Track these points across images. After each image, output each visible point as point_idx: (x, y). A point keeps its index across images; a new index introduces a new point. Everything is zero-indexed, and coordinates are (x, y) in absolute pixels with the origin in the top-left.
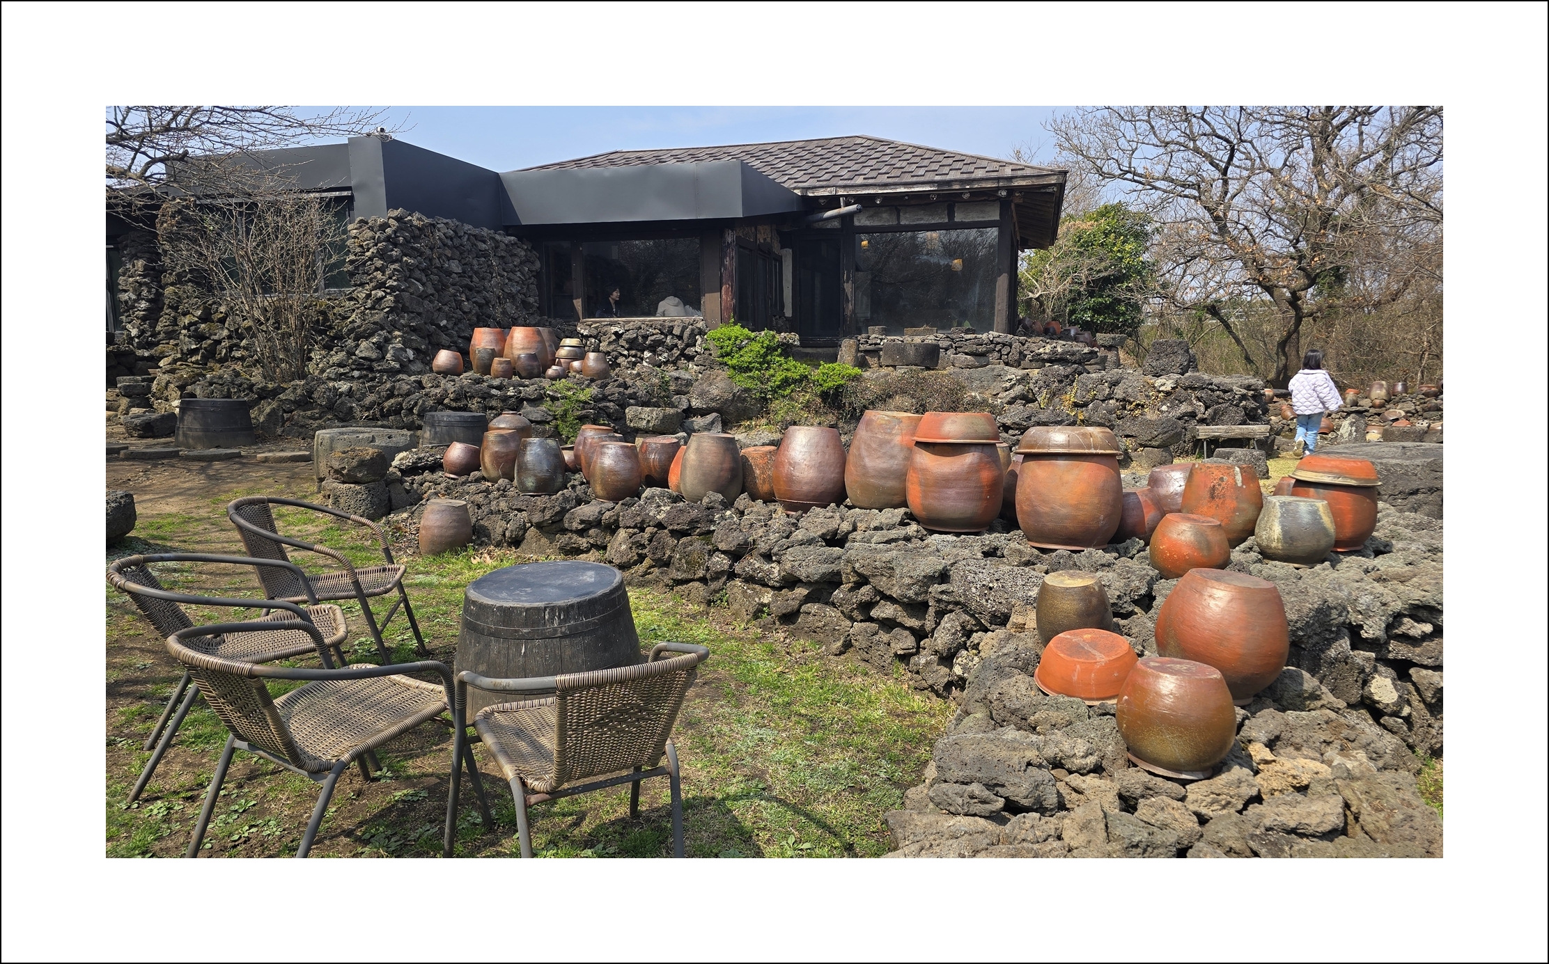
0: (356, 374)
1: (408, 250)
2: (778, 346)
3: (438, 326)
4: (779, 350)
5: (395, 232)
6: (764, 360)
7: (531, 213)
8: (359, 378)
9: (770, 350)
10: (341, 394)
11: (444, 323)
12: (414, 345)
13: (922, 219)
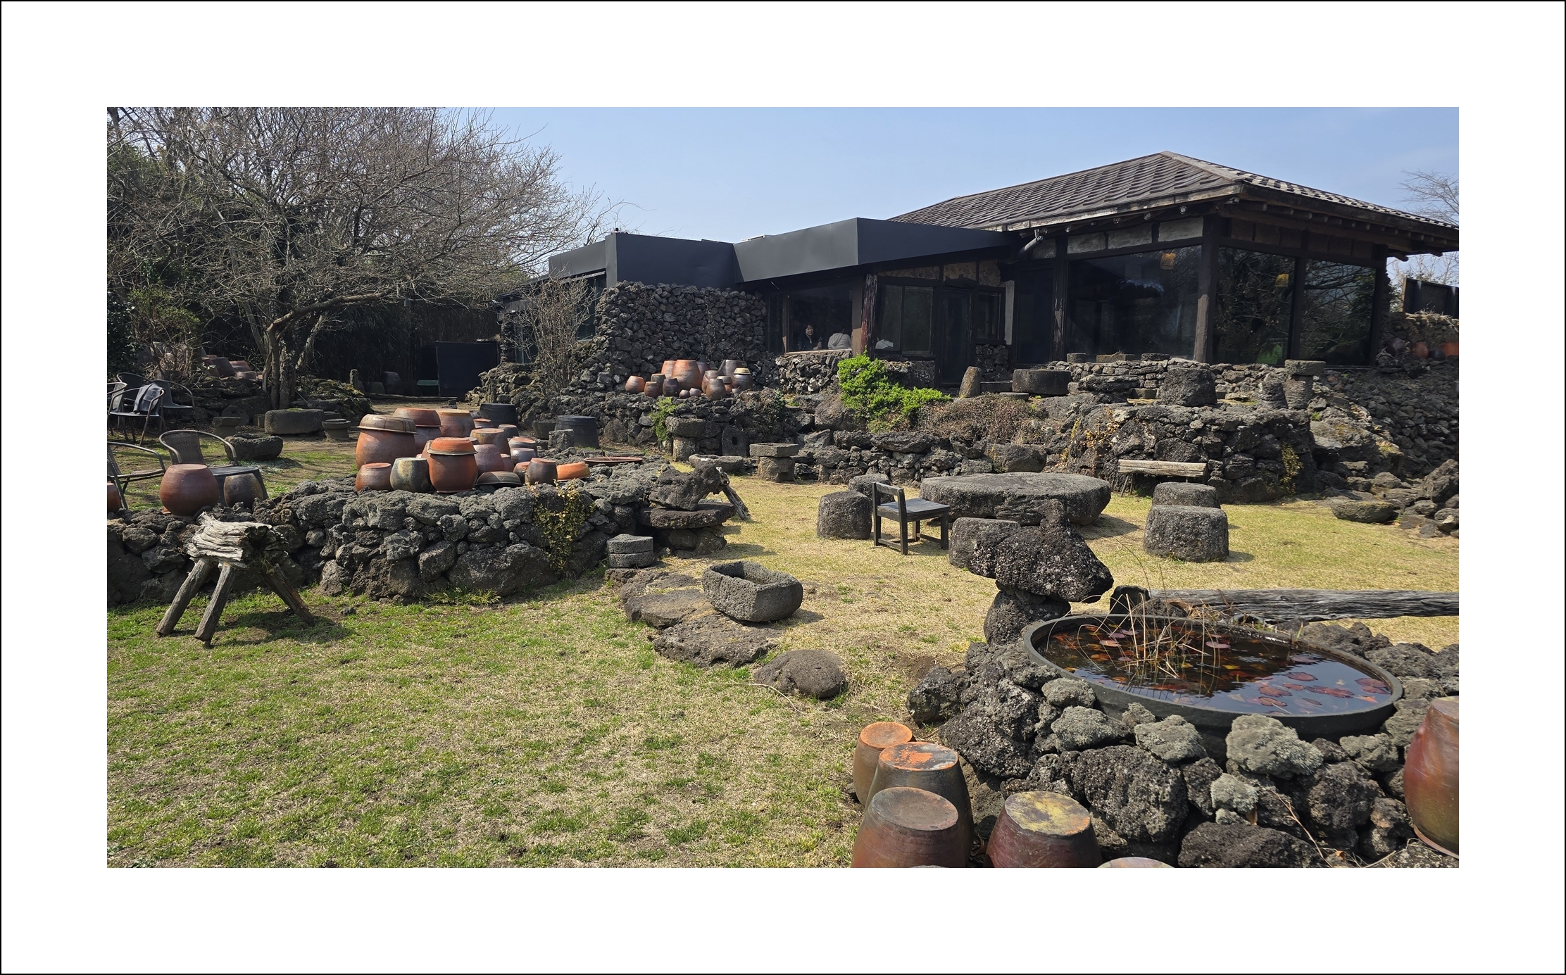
0: (580, 391)
1: (624, 307)
2: (885, 374)
3: (646, 360)
4: (885, 378)
5: (617, 297)
6: (871, 384)
7: (750, 273)
8: (581, 394)
9: (877, 376)
10: (563, 403)
11: (650, 357)
12: (621, 373)
13: (1128, 242)
